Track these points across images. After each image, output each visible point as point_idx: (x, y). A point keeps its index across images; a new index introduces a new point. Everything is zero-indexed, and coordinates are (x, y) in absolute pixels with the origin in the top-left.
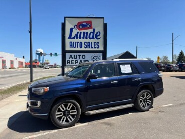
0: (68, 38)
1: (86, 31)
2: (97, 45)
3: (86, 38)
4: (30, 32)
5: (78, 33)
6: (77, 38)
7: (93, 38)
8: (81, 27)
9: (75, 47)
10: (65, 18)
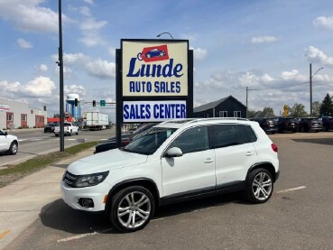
0: (128, 76)
1: (157, 63)
2: (177, 87)
3: (158, 75)
5: (143, 66)
6: (142, 75)
7: (170, 75)
8: (149, 56)
9: (138, 91)
10: (122, 40)
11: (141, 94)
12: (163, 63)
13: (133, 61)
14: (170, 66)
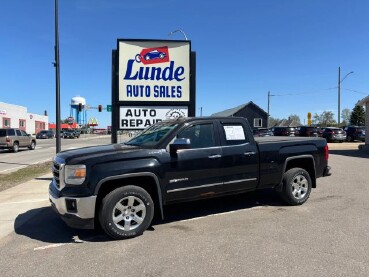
0: (125, 78)
1: (157, 66)
2: (179, 92)
3: (158, 78)
4: (56, 65)
5: (142, 69)
6: (141, 78)
7: (170, 78)
8: (148, 58)
9: (136, 95)
10: (119, 41)
11: (139, 99)
12: (163, 66)
13: (130, 63)
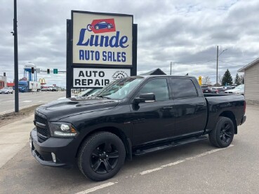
1: (105, 34)
2: (123, 57)
5: (92, 36)
6: (91, 45)
7: (116, 45)
8: (97, 28)
9: (88, 59)
10: (73, 12)
11: (90, 62)
12: (110, 34)
13: (83, 31)
14: (117, 37)
